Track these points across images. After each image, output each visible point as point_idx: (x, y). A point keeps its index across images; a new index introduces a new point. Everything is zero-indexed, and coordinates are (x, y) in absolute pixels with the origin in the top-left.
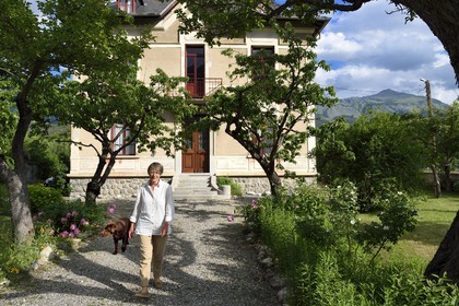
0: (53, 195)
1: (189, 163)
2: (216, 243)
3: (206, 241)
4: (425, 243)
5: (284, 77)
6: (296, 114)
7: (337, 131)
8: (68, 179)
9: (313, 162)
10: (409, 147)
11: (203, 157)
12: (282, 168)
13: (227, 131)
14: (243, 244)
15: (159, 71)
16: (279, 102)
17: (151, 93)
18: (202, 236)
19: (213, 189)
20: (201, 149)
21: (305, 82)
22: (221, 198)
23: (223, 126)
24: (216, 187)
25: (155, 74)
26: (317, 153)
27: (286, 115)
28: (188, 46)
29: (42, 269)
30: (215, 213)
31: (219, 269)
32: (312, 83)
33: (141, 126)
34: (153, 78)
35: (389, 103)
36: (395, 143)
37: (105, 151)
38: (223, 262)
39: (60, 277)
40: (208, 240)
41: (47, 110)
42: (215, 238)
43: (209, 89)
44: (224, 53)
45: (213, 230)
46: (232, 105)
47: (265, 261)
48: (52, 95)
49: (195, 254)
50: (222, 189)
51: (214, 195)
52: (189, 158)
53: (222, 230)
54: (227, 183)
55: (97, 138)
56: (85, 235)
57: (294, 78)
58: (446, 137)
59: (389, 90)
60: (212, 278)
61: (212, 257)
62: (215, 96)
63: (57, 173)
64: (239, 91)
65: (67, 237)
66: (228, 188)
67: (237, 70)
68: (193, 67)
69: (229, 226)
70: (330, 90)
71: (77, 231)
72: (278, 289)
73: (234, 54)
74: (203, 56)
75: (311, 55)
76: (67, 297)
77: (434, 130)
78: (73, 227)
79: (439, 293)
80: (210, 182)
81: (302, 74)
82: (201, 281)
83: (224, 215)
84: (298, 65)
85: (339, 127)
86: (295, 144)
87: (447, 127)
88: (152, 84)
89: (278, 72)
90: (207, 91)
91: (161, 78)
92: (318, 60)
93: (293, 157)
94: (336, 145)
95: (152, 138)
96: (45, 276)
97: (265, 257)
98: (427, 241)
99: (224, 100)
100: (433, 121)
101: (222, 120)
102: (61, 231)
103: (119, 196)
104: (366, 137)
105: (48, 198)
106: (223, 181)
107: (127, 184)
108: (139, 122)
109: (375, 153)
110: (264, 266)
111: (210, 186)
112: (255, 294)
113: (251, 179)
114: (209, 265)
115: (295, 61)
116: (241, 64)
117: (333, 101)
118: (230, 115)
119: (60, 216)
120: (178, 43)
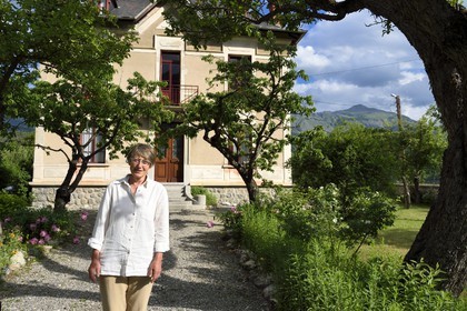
0: (17, 203)
1: (162, 172)
2: (195, 249)
3: (185, 247)
4: (398, 247)
5: (264, 85)
6: (276, 121)
7: (315, 139)
8: (30, 188)
9: (288, 173)
10: (382, 157)
11: (176, 166)
12: (259, 177)
13: (206, 138)
14: (223, 249)
15: (136, 74)
16: (258, 110)
17: (129, 96)
18: (180, 242)
19: (188, 199)
20: (174, 157)
21: (284, 90)
22: (195, 208)
23: (201, 133)
24: (191, 197)
25: (133, 77)
26: (293, 163)
27: (266, 123)
28: (163, 52)
29: (14, 274)
30: (191, 222)
31: (202, 272)
32: (291, 92)
33: (115, 131)
34: (130, 82)
35: (360, 118)
36: (369, 153)
37: (75, 157)
38: (205, 266)
39: (35, 281)
40: (187, 247)
41: (16, 110)
42: (195, 245)
43: (185, 96)
44: (204, 58)
45: (191, 238)
46: (211, 111)
47: (248, 263)
48: (22, 95)
49: (175, 259)
50: (196, 198)
51: (189, 206)
52: (162, 167)
53: (200, 237)
54: (201, 192)
55: (67, 143)
56: (56, 242)
57: (274, 86)
58: (415, 151)
59: (360, 105)
60: (196, 279)
61: (193, 261)
62: (194, 102)
63: (18, 181)
64: (220, 98)
65: (38, 243)
66: (203, 198)
67: (218, 76)
68: (168, 73)
69: (207, 233)
70: (308, 100)
71: (48, 238)
72: (263, 287)
73: (215, 61)
74: (179, 63)
75: (290, 64)
76: (45, 300)
77: (404, 143)
78: (44, 233)
79: (418, 276)
80: (184, 192)
81: (282, 82)
82: (185, 283)
83: (200, 224)
84: (278, 73)
85: (317, 135)
86: (273, 153)
87: (417, 140)
88: (129, 88)
89: (257, 80)
90: (182, 98)
91: (138, 82)
92: (297, 69)
93: (269, 166)
94: (314, 153)
95: (126, 144)
96: (18, 281)
97: (248, 260)
98: (400, 245)
99: (203, 106)
100: (403, 135)
101: (200, 127)
102: (31, 238)
103: (86, 207)
104: (342, 147)
105: (11, 205)
106: (197, 191)
107: (96, 194)
108: (112, 128)
109: (350, 163)
110: (247, 269)
111: (184, 195)
112: (240, 293)
113: (226, 190)
114: (191, 269)
115: (275, 70)
116: (222, 71)
117: (310, 111)
118: (209, 122)
119: (28, 222)
120: (153, 48)
